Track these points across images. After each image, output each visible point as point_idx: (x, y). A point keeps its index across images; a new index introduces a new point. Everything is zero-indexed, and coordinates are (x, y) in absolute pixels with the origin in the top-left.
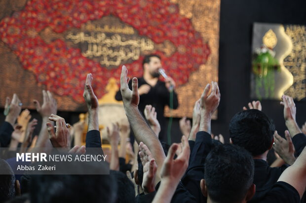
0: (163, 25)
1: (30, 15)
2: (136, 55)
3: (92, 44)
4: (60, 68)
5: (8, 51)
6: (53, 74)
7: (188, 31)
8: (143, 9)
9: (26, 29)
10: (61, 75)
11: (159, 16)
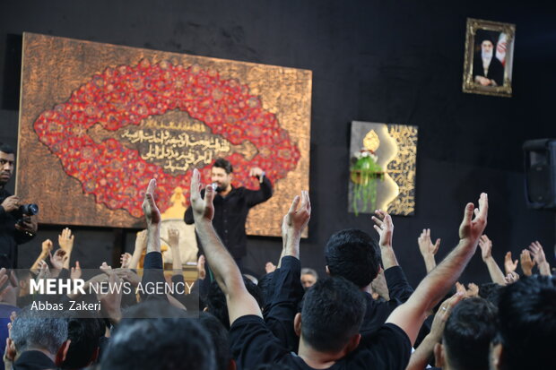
0: (242, 121)
1: (76, 108)
2: (208, 158)
3: (154, 144)
4: (113, 174)
5: (49, 152)
6: (103, 182)
7: (272, 128)
8: (216, 102)
9: (71, 126)
10: (114, 184)
11: (237, 111)
